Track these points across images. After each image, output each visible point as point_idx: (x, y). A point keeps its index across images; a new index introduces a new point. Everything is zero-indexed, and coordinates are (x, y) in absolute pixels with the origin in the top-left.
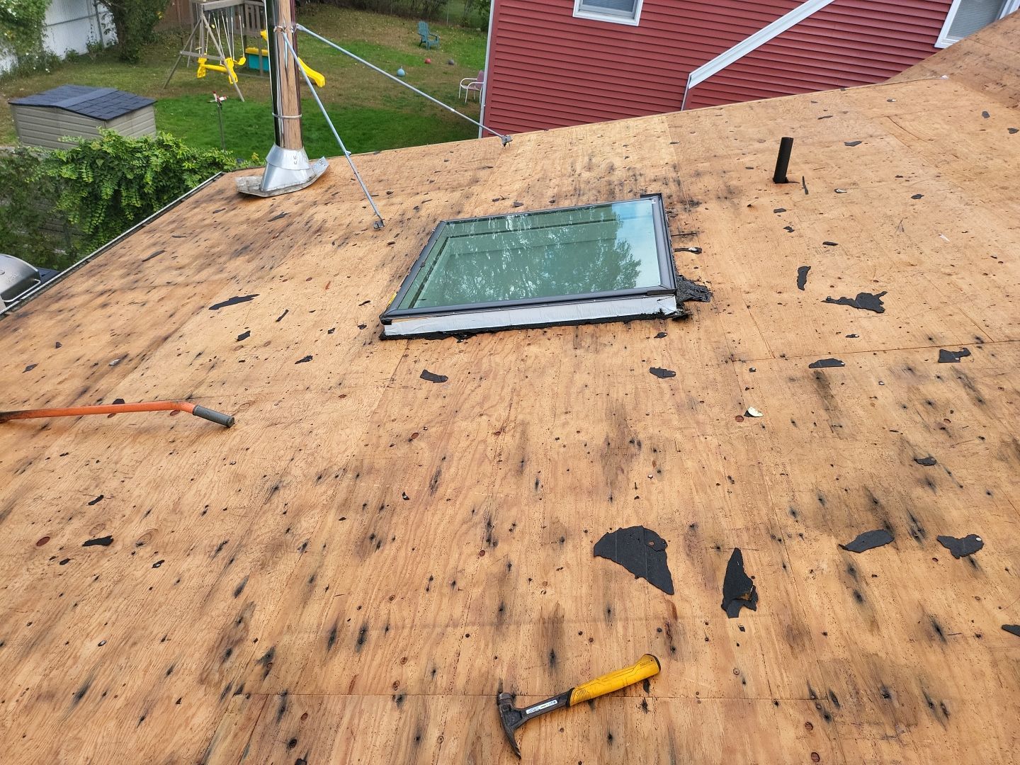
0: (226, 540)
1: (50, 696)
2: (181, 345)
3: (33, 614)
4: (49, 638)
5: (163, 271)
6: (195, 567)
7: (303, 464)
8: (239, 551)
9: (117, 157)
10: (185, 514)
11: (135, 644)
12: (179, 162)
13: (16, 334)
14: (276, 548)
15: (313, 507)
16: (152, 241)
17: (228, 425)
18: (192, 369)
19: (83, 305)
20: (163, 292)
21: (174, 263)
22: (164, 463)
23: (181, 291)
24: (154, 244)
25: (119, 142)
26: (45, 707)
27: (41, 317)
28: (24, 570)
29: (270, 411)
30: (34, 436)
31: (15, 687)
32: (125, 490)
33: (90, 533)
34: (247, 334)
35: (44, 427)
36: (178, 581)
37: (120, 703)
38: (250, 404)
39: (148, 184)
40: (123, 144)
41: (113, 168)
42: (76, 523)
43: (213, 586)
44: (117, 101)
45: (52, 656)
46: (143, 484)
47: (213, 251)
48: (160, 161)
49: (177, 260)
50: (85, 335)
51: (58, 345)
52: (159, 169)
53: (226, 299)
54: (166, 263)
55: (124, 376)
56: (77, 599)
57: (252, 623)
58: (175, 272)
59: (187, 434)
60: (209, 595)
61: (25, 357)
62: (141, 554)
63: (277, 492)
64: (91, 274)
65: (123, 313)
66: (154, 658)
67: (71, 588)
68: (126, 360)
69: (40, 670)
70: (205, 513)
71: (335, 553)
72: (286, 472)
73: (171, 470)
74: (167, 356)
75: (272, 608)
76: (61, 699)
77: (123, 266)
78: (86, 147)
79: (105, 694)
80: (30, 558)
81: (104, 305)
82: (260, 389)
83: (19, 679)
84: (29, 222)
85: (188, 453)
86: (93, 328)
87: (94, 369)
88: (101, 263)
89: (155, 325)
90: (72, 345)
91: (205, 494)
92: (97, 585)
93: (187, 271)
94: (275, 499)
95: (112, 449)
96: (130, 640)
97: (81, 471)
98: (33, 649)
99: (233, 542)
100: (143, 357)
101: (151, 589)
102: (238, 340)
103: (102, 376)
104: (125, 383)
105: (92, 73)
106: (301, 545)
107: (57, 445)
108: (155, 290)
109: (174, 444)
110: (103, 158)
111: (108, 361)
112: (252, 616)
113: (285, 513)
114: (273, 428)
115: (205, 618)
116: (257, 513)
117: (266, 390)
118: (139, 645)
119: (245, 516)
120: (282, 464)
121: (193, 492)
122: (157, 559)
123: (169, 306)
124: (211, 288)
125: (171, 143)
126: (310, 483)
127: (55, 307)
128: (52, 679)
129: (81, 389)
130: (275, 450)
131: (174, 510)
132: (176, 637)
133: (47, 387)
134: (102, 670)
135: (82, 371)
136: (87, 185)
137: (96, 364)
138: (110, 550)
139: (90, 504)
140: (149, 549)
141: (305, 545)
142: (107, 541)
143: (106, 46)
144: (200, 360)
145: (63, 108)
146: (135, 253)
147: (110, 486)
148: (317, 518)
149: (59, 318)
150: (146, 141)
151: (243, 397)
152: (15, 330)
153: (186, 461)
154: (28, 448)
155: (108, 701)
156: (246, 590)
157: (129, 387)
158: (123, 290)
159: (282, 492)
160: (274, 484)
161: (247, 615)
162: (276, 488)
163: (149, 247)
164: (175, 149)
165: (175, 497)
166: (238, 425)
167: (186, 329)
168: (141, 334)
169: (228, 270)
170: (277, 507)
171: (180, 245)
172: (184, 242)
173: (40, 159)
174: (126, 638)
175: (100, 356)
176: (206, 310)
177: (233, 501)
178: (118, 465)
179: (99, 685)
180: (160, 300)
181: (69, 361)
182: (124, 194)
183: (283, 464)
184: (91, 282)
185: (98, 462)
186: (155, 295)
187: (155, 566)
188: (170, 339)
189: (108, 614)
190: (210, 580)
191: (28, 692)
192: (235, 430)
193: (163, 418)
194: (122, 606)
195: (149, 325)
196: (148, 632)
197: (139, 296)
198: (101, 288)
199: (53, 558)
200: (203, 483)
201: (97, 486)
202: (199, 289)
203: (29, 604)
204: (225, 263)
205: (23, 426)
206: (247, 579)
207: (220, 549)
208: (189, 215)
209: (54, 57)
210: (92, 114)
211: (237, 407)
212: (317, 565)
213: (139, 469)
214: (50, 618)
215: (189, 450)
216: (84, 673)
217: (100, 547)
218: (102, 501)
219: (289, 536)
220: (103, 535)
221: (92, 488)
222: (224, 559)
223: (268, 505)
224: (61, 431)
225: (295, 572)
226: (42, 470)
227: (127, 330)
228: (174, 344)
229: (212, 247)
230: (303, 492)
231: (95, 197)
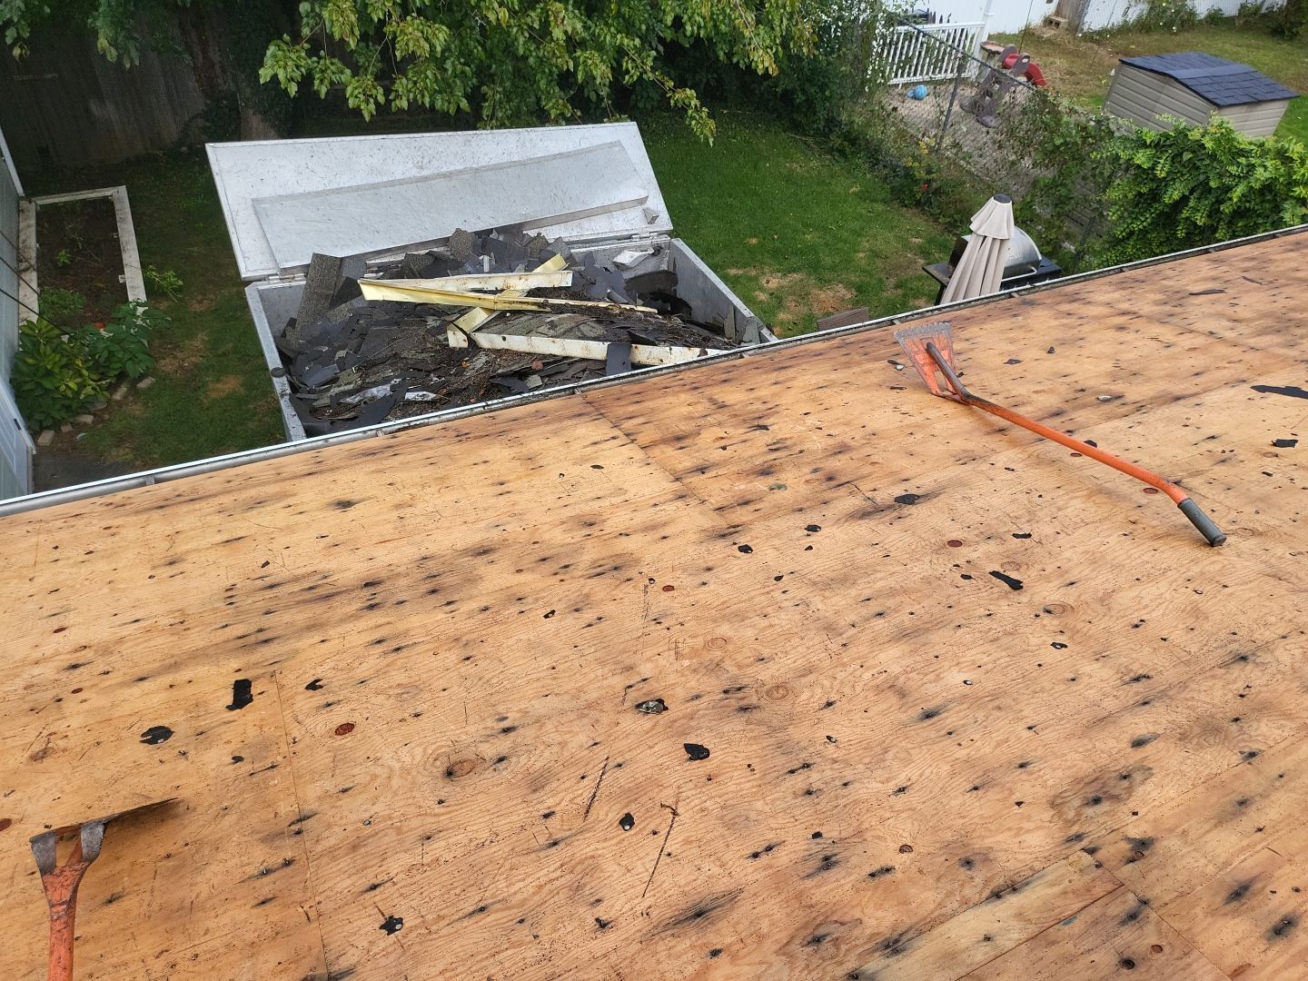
0: (1150, 674)
1: (902, 694)
2: (1194, 415)
3: (918, 607)
4: (922, 639)
5: (1210, 315)
6: (1100, 678)
7: (1297, 652)
8: (1160, 698)
9: (1213, 157)
10: (1113, 613)
11: (999, 708)
12: (1291, 184)
13: (1014, 319)
14: (1209, 730)
15: (1288, 716)
16: (1214, 273)
17: (1213, 542)
18: (1195, 451)
19: (1097, 318)
20: (1199, 341)
21: (1230, 311)
22: (1113, 540)
23: (1223, 350)
24: (1214, 279)
25: (1226, 138)
26: (893, 699)
27: (1046, 312)
28: (927, 559)
29: (1280, 558)
30: (988, 433)
31: (876, 662)
32: (1056, 544)
33: (1002, 565)
34: (1292, 443)
35: (1001, 430)
36: (1073, 680)
37: (962, 753)
38: (1254, 533)
39: (1231, 199)
40: (1230, 140)
41: (1198, 168)
42: (992, 546)
43: (1110, 714)
44: (1247, 84)
45: (918, 658)
46: (1080, 549)
47: (1293, 315)
48: (1267, 175)
49: (1236, 308)
50: (1085, 352)
51: (1051, 351)
52: (1257, 186)
53: (1281, 384)
54: (1219, 308)
55: (1109, 419)
56: (964, 622)
57: (1140, 791)
58: (1225, 323)
59: (1154, 523)
60: (1103, 721)
61: (1012, 348)
62: (1045, 622)
63: (1242, 663)
64: (1121, 286)
65: (1139, 346)
66: (1013, 739)
67: (961, 607)
68: (1119, 402)
69: (904, 663)
70: (1137, 626)
71: (1294, 795)
72: (1267, 647)
73: (1117, 554)
74: (1170, 420)
75: (1172, 793)
76: (911, 705)
77: (1164, 291)
78: (1183, 133)
79: (950, 733)
80: (937, 552)
81: (1121, 328)
82: (1277, 522)
83: (882, 657)
84: (1060, 202)
85: (1146, 546)
86: (1098, 348)
87: (1080, 394)
88: (1139, 278)
89: (1170, 376)
90: (1065, 357)
91: (1147, 606)
92: (987, 621)
93: (1242, 328)
94: (1236, 670)
95: (1061, 492)
96: (996, 701)
97: (1019, 496)
98: (905, 639)
99: (1159, 682)
100: (1140, 408)
101: (1040, 665)
102: (1275, 445)
103: (1084, 406)
104: (1106, 427)
105: (1227, 44)
106: (1247, 750)
107: (1006, 456)
108: (1191, 335)
109: (1133, 526)
110: (1193, 152)
111: (1101, 393)
112: (1143, 782)
113: (1242, 696)
114: (1272, 581)
115: (1086, 741)
116: (1202, 671)
117: (1286, 528)
118: (1003, 713)
119: (1187, 663)
120: (1267, 633)
121: (1133, 594)
122: (1061, 639)
123: (1198, 361)
124: (1267, 361)
125: (1295, 157)
126: (1298, 684)
127: (1066, 307)
128: (909, 679)
129: (1055, 410)
130: (1265, 610)
131: (1102, 600)
132: (1047, 735)
133: (1021, 390)
134: (957, 708)
135: (1064, 390)
136: (1155, 179)
137: (1083, 390)
138: (1014, 595)
139: (1014, 535)
140: (1056, 622)
141: (1252, 755)
142: (1016, 585)
143: (1263, 11)
144: (1211, 445)
145: (1176, 80)
146: (1184, 282)
147: (1043, 529)
148: (1286, 734)
149: (1065, 321)
150: (1262, 145)
151: (1248, 518)
152: (1015, 315)
153: (1139, 554)
154: (978, 443)
155: (948, 741)
156: (1148, 750)
157: (1109, 433)
158: (1151, 319)
159: (1249, 667)
160: (1243, 651)
161: (1138, 777)
162: (1244, 658)
163: (1205, 279)
164: (1296, 166)
165: (1110, 586)
166: (1224, 550)
167: (1209, 399)
168: (1149, 380)
169: (1302, 348)
170: (1235, 682)
171: (1249, 291)
172: (1255, 289)
173: (1117, 134)
174: (994, 696)
175: (1091, 383)
176: (1246, 387)
177: (1178, 636)
178: (1060, 513)
179: (949, 719)
180: (1190, 349)
181: (1055, 374)
182: (1191, 204)
183: (1268, 635)
184: (1117, 295)
185: (1040, 496)
186: (1187, 341)
187: (1054, 645)
188: (1182, 402)
189: (986, 659)
190: (1110, 704)
191: (885, 675)
192: (1219, 554)
193: (1134, 489)
194: (1002, 661)
195: (1163, 373)
196: (1018, 707)
197: (1167, 333)
198: (1125, 306)
199: (957, 566)
200: (1149, 591)
201: (1028, 521)
202: (1249, 356)
203: (919, 595)
204: (1302, 337)
205: (981, 418)
206: (1156, 737)
207: (1137, 679)
208: (1278, 257)
209: (1192, 14)
210: (1206, 95)
211: (1235, 527)
212: (1260, 791)
213: (1081, 531)
214: (931, 622)
215: (1150, 543)
216: (940, 698)
217: (1006, 586)
218: (1027, 541)
219: (1234, 727)
220: (1014, 575)
221: (1023, 520)
222: (1137, 693)
223: (1223, 671)
224: (1015, 443)
225: (1224, 777)
226: (982, 472)
227: (1135, 368)
228: (1185, 410)
229: (1293, 310)
230: (1281, 688)
231: (1155, 196)
